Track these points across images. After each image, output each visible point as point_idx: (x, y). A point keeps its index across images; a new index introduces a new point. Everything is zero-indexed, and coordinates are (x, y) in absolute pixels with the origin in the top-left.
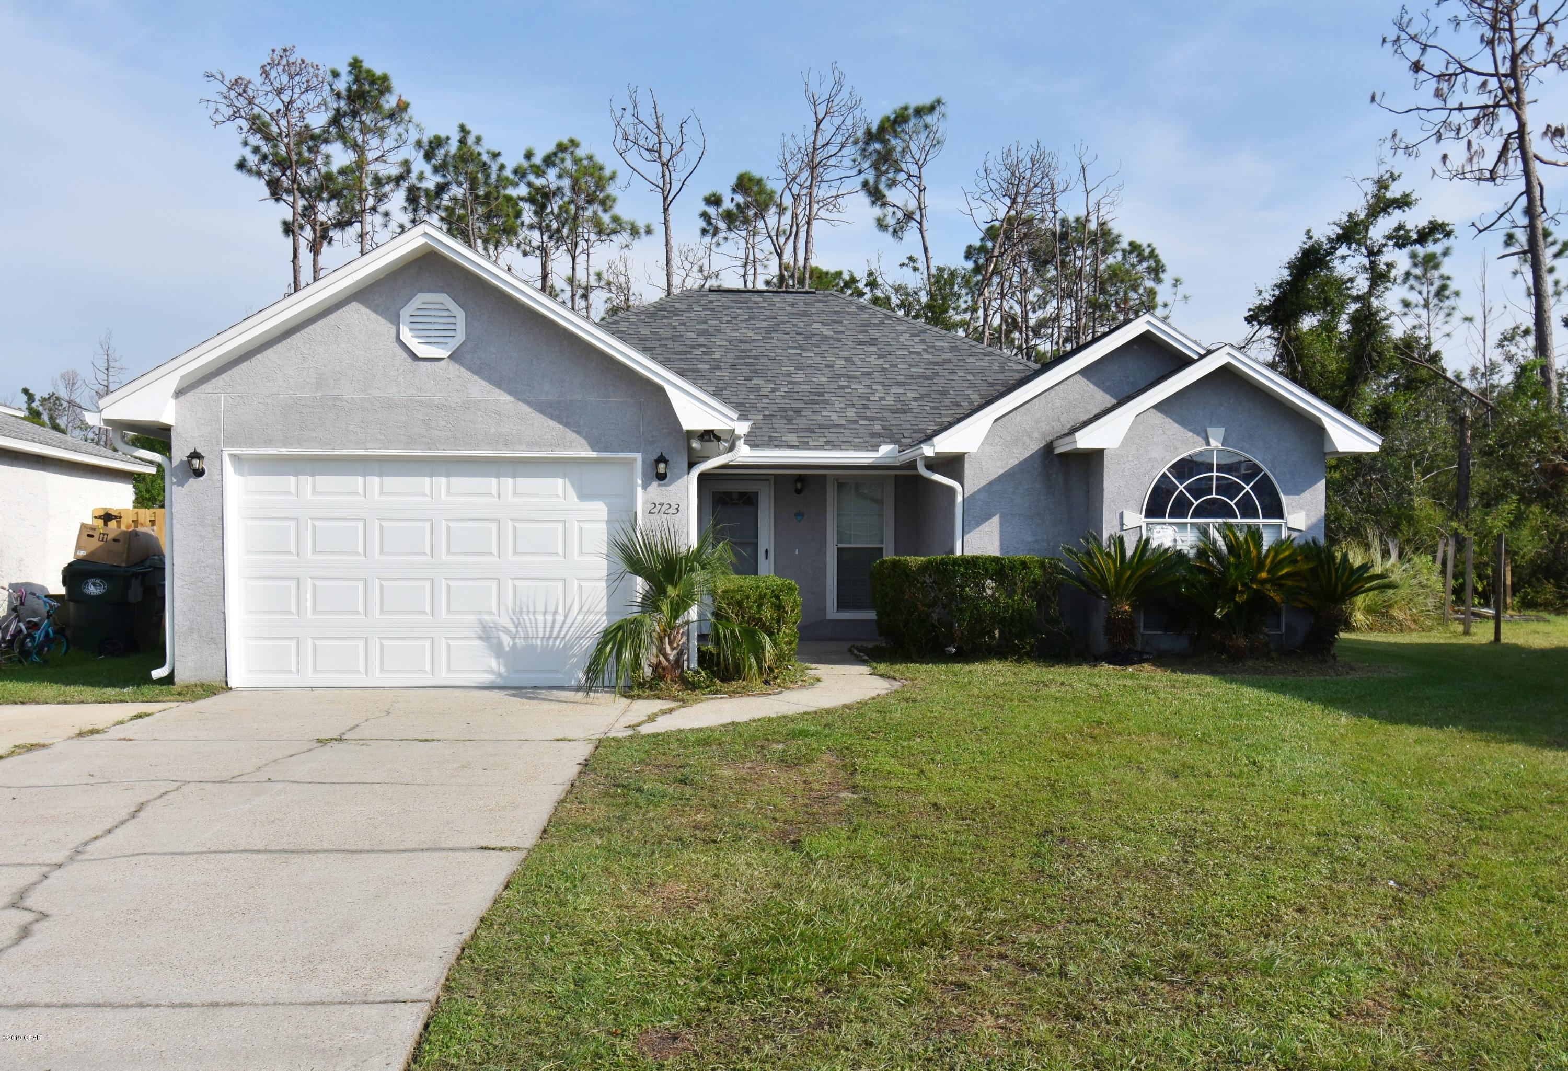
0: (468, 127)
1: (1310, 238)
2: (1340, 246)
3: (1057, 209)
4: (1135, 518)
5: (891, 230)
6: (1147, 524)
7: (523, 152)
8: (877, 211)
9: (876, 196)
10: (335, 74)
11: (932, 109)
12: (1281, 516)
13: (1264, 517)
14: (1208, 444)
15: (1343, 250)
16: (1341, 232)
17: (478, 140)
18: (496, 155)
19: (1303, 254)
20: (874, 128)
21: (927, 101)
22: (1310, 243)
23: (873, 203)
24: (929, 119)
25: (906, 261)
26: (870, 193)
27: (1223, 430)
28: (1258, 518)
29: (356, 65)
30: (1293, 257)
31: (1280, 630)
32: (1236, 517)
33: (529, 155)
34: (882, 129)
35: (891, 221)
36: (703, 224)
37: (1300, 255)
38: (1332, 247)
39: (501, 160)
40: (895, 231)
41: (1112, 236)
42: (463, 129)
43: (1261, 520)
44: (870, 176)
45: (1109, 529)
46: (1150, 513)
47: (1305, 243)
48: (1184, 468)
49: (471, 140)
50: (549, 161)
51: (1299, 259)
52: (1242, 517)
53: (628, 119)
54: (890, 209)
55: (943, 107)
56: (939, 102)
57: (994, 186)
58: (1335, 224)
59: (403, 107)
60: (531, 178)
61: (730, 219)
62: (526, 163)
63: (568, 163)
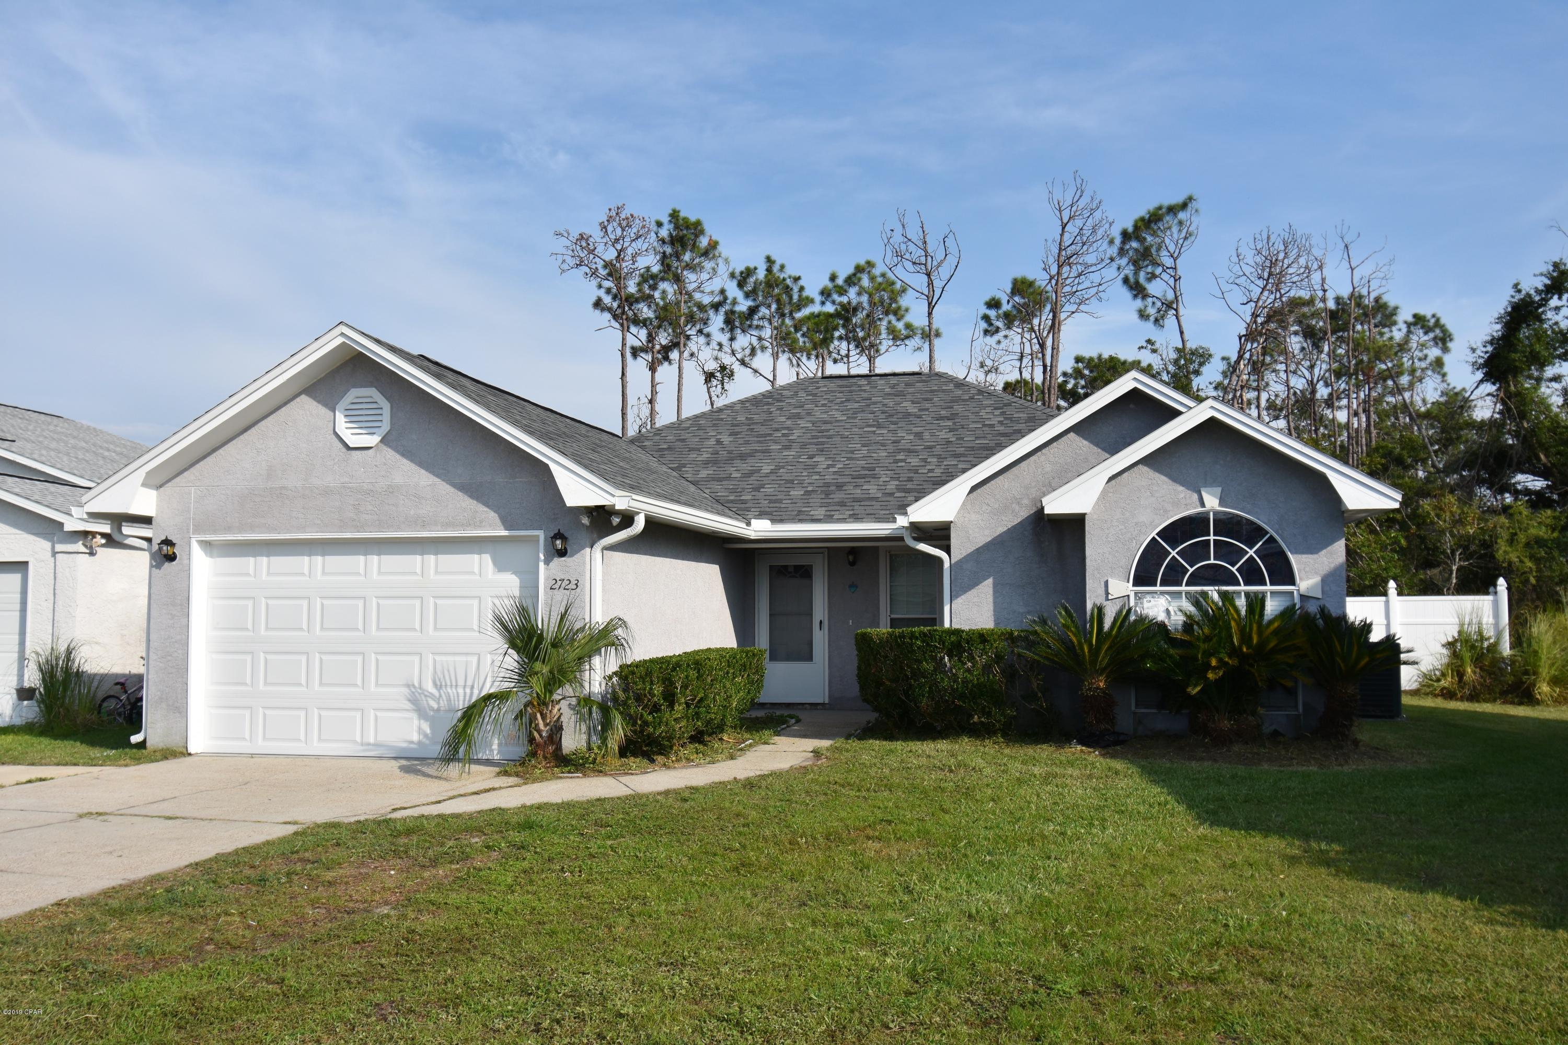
0: (773, 258)
1: (1519, 291)
2: (1551, 298)
3: (1326, 287)
4: (1121, 587)
5: (1152, 319)
6: (1136, 594)
7: (828, 276)
8: (1139, 303)
9: (1138, 290)
10: (659, 224)
11: (1184, 206)
12: (1292, 582)
13: (1272, 584)
14: (1203, 504)
15: (1554, 302)
16: (1548, 282)
17: (782, 267)
18: (797, 279)
19: (1513, 308)
20: (1130, 229)
21: (1178, 199)
22: (1518, 297)
23: (1135, 296)
24: (1182, 215)
25: (1144, 344)
26: (1131, 288)
27: (1220, 489)
28: (1265, 584)
29: (674, 215)
30: (1502, 312)
31: (1297, 710)
32: (1239, 584)
33: (833, 278)
34: (1136, 227)
35: (1151, 311)
36: (984, 325)
37: (1509, 309)
38: (1542, 299)
39: (801, 283)
40: (1156, 320)
41: (1390, 309)
42: (769, 260)
43: (1268, 588)
44: (1129, 271)
45: (1092, 599)
46: (1138, 581)
47: (1513, 297)
48: (1174, 533)
49: (776, 268)
50: (851, 280)
51: (1509, 314)
52: (1245, 584)
53: (897, 238)
54: (1150, 300)
55: (1194, 203)
56: (1190, 199)
57: (1248, 270)
58: (1542, 274)
59: (713, 245)
60: (835, 297)
61: (1009, 319)
62: (830, 285)
63: (865, 282)
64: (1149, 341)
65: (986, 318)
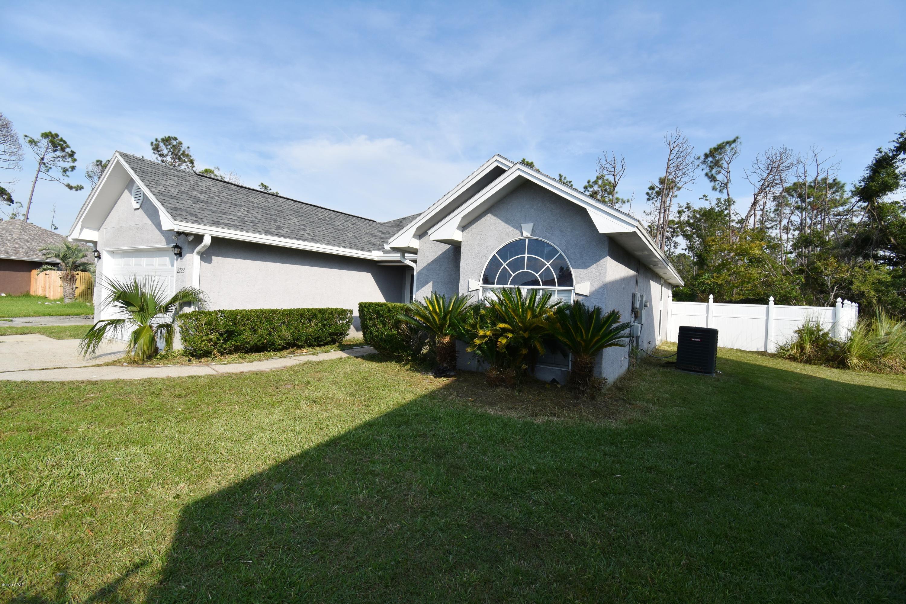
1: (881, 152)
2: (900, 154)
3: (806, 175)
4: (476, 284)
5: (718, 190)
6: (483, 288)
7: (587, 181)
8: (712, 184)
9: (713, 179)
11: (734, 141)
12: (572, 286)
13: (559, 285)
14: (522, 235)
15: (902, 156)
16: (897, 145)
17: (565, 178)
18: (570, 182)
19: (877, 161)
20: (708, 153)
21: (731, 139)
22: (880, 155)
23: (711, 181)
24: (733, 145)
26: (709, 178)
27: (532, 224)
28: (555, 285)
30: (871, 164)
31: (568, 368)
32: (540, 285)
33: (589, 182)
34: (711, 151)
35: (718, 186)
36: (648, 197)
37: (875, 162)
38: (894, 155)
39: (572, 183)
40: (720, 191)
42: (560, 175)
43: (557, 287)
44: (707, 170)
45: (462, 291)
46: (486, 280)
47: (877, 155)
48: (505, 252)
49: (563, 178)
50: (595, 182)
51: (874, 164)
52: (543, 285)
53: (603, 162)
54: (717, 182)
55: (739, 139)
56: (737, 138)
57: (762, 167)
58: (894, 141)
60: (589, 189)
61: (658, 194)
62: (587, 184)
63: (600, 182)
64: (704, 196)
65: (648, 194)
